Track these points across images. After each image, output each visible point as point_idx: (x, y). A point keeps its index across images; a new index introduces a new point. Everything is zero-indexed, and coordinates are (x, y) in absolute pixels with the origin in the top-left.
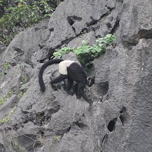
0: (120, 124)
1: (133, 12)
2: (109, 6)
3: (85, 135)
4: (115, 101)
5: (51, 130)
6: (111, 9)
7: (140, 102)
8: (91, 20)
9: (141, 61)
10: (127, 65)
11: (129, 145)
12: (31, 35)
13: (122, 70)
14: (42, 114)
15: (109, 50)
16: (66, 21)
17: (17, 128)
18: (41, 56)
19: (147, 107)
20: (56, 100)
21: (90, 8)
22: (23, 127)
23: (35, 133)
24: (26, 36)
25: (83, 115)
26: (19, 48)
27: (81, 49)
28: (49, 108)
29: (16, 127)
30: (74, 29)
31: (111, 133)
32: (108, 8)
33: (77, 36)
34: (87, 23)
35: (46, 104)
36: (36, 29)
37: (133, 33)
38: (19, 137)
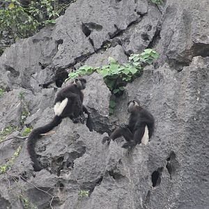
0: (166, 176)
1: (184, 18)
2: (139, 10)
3: (123, 189)
4: (160, 143)
5: (75, 182)
6: (142, 15)
7: (195, 147)
8: (115, 30)
9: (196, 88)
10: (176, 94)
11: (179, 207)
12: (28, 49)
13: (169, 100)
14: (61, 159)
15: (149, 72)
16: (80, 30)
17: (26, 178)
18: (45, 78)
19: (204, 154)
20: (79, 139)
21: (113, 12)
22: (34, 176)
23: (52, 185)
24: (21, 50)
25: (120, 162)
26: (12, 66)
27: (108, 70)
28: (70, 150)
29: (24, 176)
30: (91, 41)
31: (155, 188)
32: (139, 13)
33: (97, 51)
34: (109, 33)
35: (66, 145)
36: (35, 41)
37: (183, 48)
38: (29, 190)
